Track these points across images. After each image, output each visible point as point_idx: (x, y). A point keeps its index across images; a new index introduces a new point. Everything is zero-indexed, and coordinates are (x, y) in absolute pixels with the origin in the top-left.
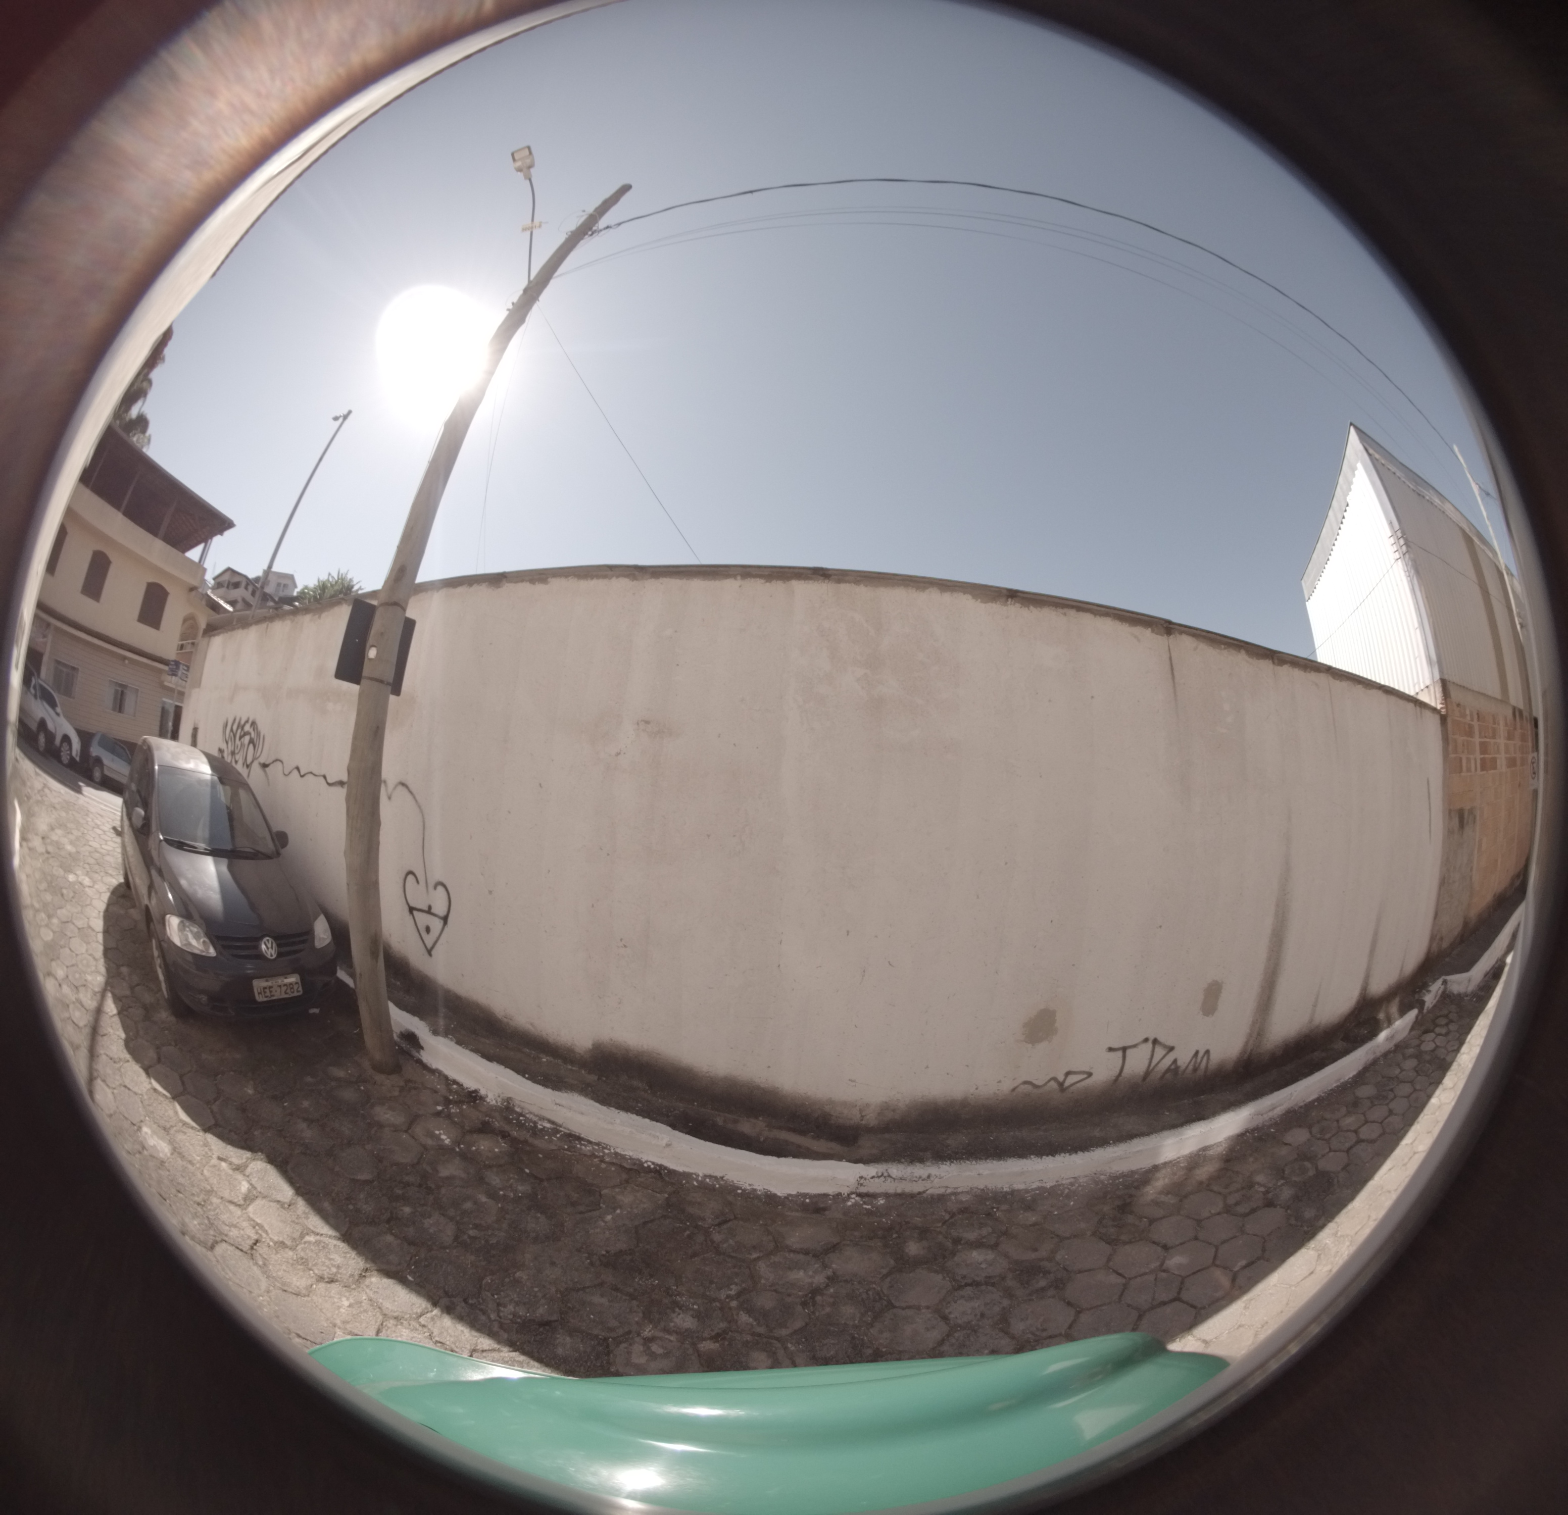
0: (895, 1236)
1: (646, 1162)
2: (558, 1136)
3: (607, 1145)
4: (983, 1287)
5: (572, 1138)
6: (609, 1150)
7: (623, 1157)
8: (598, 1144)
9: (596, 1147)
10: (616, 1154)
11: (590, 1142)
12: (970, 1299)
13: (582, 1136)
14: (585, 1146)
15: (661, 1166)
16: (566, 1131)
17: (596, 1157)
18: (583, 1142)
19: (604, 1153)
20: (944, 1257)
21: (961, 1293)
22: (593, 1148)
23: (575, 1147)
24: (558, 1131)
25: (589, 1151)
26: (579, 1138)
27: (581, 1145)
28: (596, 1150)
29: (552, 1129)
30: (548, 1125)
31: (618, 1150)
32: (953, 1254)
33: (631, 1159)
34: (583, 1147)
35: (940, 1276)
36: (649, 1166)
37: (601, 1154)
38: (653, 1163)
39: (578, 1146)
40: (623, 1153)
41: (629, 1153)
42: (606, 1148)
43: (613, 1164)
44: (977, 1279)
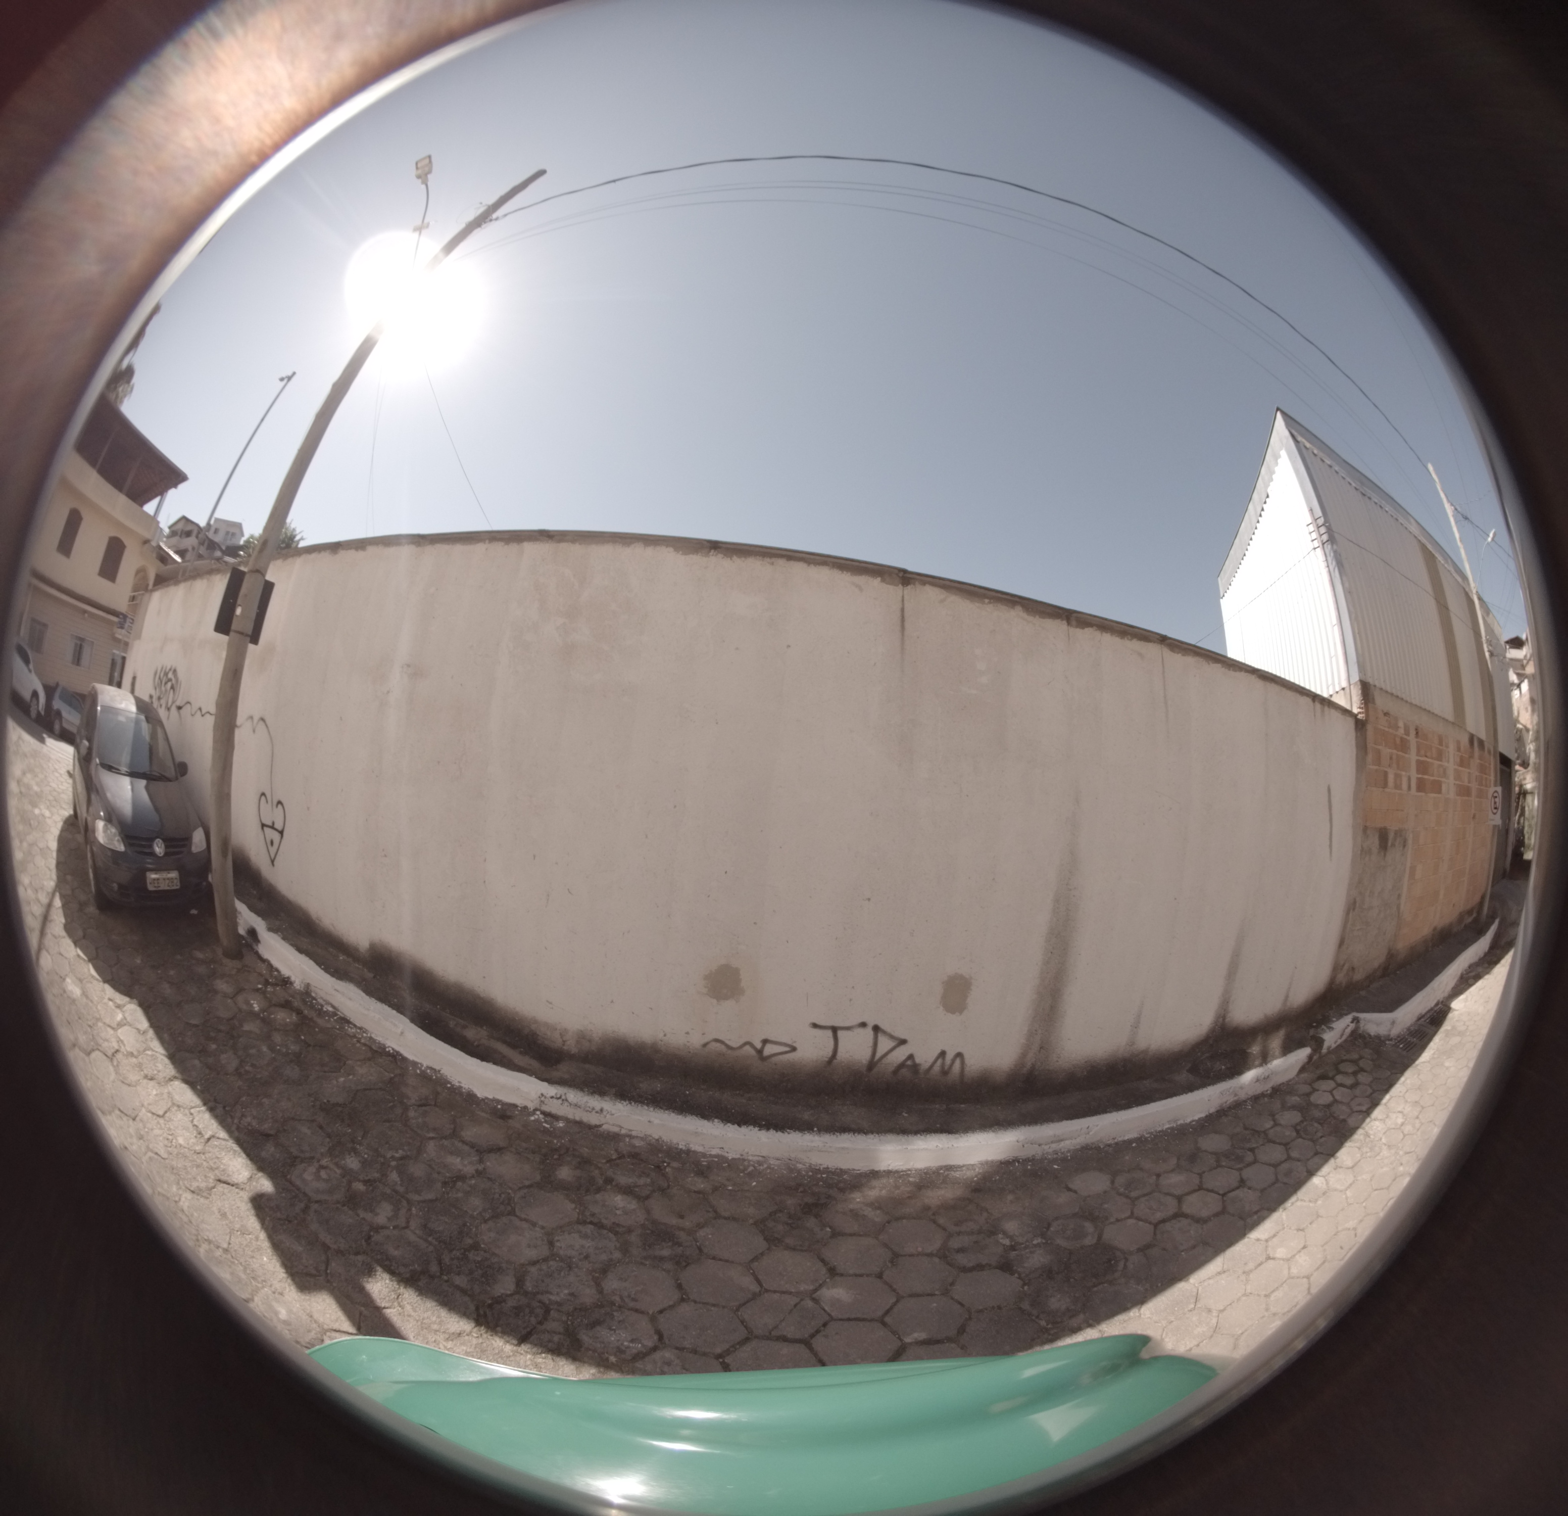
0: (556, 1157)
1: (389, 1047)
2: (335, 1018)
3: (367, 1030)
4: (605, 1232)
5: (345, 1021)
6: (367, 1034)
7: (374, 1041)
8: (360, 1028)
9: (358, 1031)
10: (371, 1038)
11: (355, 1026)
12: (585, 1236)
13: (351, 1020)
14: (351, 1028)
15: (398, 1052)
16: (342, 1016)
17: (356, 1038)
18: (350, 1025)
19: (362, 1036)
20: (587, 1191)
21: (580, 1227)
22: (356, 1031)
23: (344, 1028)
24: (336, 1015)
25: (353, 1032)
26: (348, 1022)
27: (349, 1027)
28: (358, 1033)
29: (333, 1012)
30: (330, 1009)
31: (373, 1036)
32: (599, 1190)
33: (379, 1043)
34: (349, 1029)
35: (573, 1206)
36: (389, 1051)
37: (360, 1036)
38: (393, 1049)
39: (346, 1028)
40: (375, 1038)
41: (379, 1039)
42: (364, 1032)
43: (365, 1045)
44: (604, 1221)
